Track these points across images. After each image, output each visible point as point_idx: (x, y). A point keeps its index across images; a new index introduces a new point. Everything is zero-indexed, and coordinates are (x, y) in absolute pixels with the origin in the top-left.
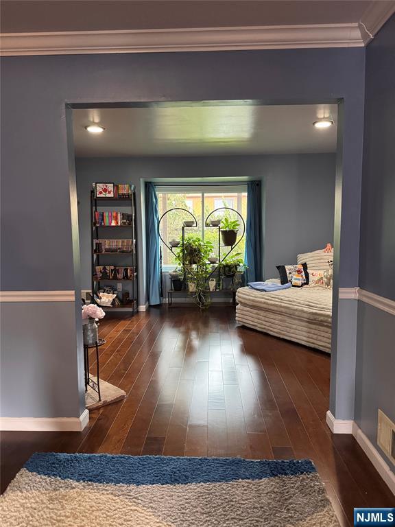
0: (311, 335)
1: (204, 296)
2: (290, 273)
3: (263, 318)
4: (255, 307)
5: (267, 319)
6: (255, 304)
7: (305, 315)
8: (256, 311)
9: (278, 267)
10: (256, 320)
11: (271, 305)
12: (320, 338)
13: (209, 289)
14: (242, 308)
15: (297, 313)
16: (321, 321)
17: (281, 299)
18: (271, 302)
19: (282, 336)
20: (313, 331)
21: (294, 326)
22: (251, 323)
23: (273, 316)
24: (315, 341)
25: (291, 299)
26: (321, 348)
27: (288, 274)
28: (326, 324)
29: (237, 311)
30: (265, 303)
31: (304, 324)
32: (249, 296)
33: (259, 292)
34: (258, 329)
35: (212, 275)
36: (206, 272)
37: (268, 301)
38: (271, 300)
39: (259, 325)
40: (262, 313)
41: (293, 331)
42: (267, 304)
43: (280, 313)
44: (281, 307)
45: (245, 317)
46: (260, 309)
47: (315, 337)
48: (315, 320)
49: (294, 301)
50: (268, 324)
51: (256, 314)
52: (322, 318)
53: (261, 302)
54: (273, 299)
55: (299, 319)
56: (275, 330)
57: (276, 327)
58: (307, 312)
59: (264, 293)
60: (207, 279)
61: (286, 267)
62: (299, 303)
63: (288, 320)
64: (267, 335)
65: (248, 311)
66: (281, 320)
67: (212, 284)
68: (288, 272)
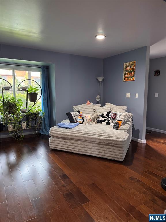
0: (101, 151)
1: (19, 133)
2: (74, 116)
3: (69, 144)
4: (63, 138)
5: (72, 144)
6: (64, 136)
7: (98, 141)
8: (64, 140)
9: (67, 114)
10: (65, 146)
11: (75, 136)
12: (106, 152)
13: (22, 128)
14: (54, 139)
15: (92, 140)
16: (109, 143)
17: (82, 133)
18: (75, 135)
19: (81, 153)
20: (102, 149)
21: (90, 147)
22: (61, 147)
23: (75, 142)
24: (103, 154)
25: (88, 132)
26: (107, 157)
27: (73, 117)
28: (110, 144)
29: (49, 141)
30: (71, 135)
31: (96, 145)
32: (59, 132)
33: (65, 129)
34: (65, 150)
35: (23, 120)
36: (19, 118)
37: (72, 134)
38: (75, 134)
39: (66, 148)
40: (68, 141)
41: (89, 149)
42: (73, 136)
43: (81, 140)
44: (82, 137)
45: (56, 144)
46: (68, 139)
47: (103, 151)
48: (104, 143)
49: (90, 133)
50: (72, 147)
51: (65, 142)
52: (109, 142)
53: (68, 135)
54: (76, 133)
55: (94, 143)
56: (77, 150)
57: (78, 148)
58: (99, 139)
59: (68, 129)
60: (20, 123)
61: (71, 113)
62: (93, 134)
63: (87, 144)
64: (71, 153)
65: (59, 141)
66: (81, 144)
67: (24, 125)
68: (73, 116)
